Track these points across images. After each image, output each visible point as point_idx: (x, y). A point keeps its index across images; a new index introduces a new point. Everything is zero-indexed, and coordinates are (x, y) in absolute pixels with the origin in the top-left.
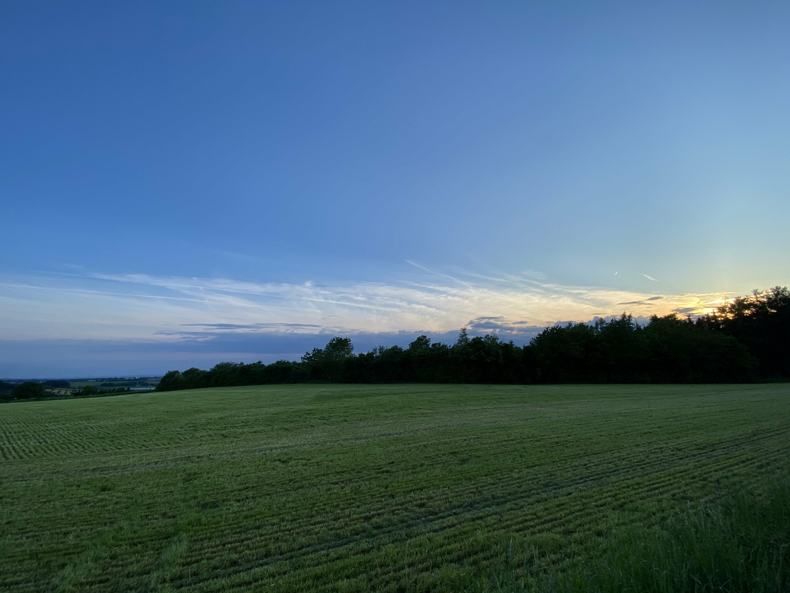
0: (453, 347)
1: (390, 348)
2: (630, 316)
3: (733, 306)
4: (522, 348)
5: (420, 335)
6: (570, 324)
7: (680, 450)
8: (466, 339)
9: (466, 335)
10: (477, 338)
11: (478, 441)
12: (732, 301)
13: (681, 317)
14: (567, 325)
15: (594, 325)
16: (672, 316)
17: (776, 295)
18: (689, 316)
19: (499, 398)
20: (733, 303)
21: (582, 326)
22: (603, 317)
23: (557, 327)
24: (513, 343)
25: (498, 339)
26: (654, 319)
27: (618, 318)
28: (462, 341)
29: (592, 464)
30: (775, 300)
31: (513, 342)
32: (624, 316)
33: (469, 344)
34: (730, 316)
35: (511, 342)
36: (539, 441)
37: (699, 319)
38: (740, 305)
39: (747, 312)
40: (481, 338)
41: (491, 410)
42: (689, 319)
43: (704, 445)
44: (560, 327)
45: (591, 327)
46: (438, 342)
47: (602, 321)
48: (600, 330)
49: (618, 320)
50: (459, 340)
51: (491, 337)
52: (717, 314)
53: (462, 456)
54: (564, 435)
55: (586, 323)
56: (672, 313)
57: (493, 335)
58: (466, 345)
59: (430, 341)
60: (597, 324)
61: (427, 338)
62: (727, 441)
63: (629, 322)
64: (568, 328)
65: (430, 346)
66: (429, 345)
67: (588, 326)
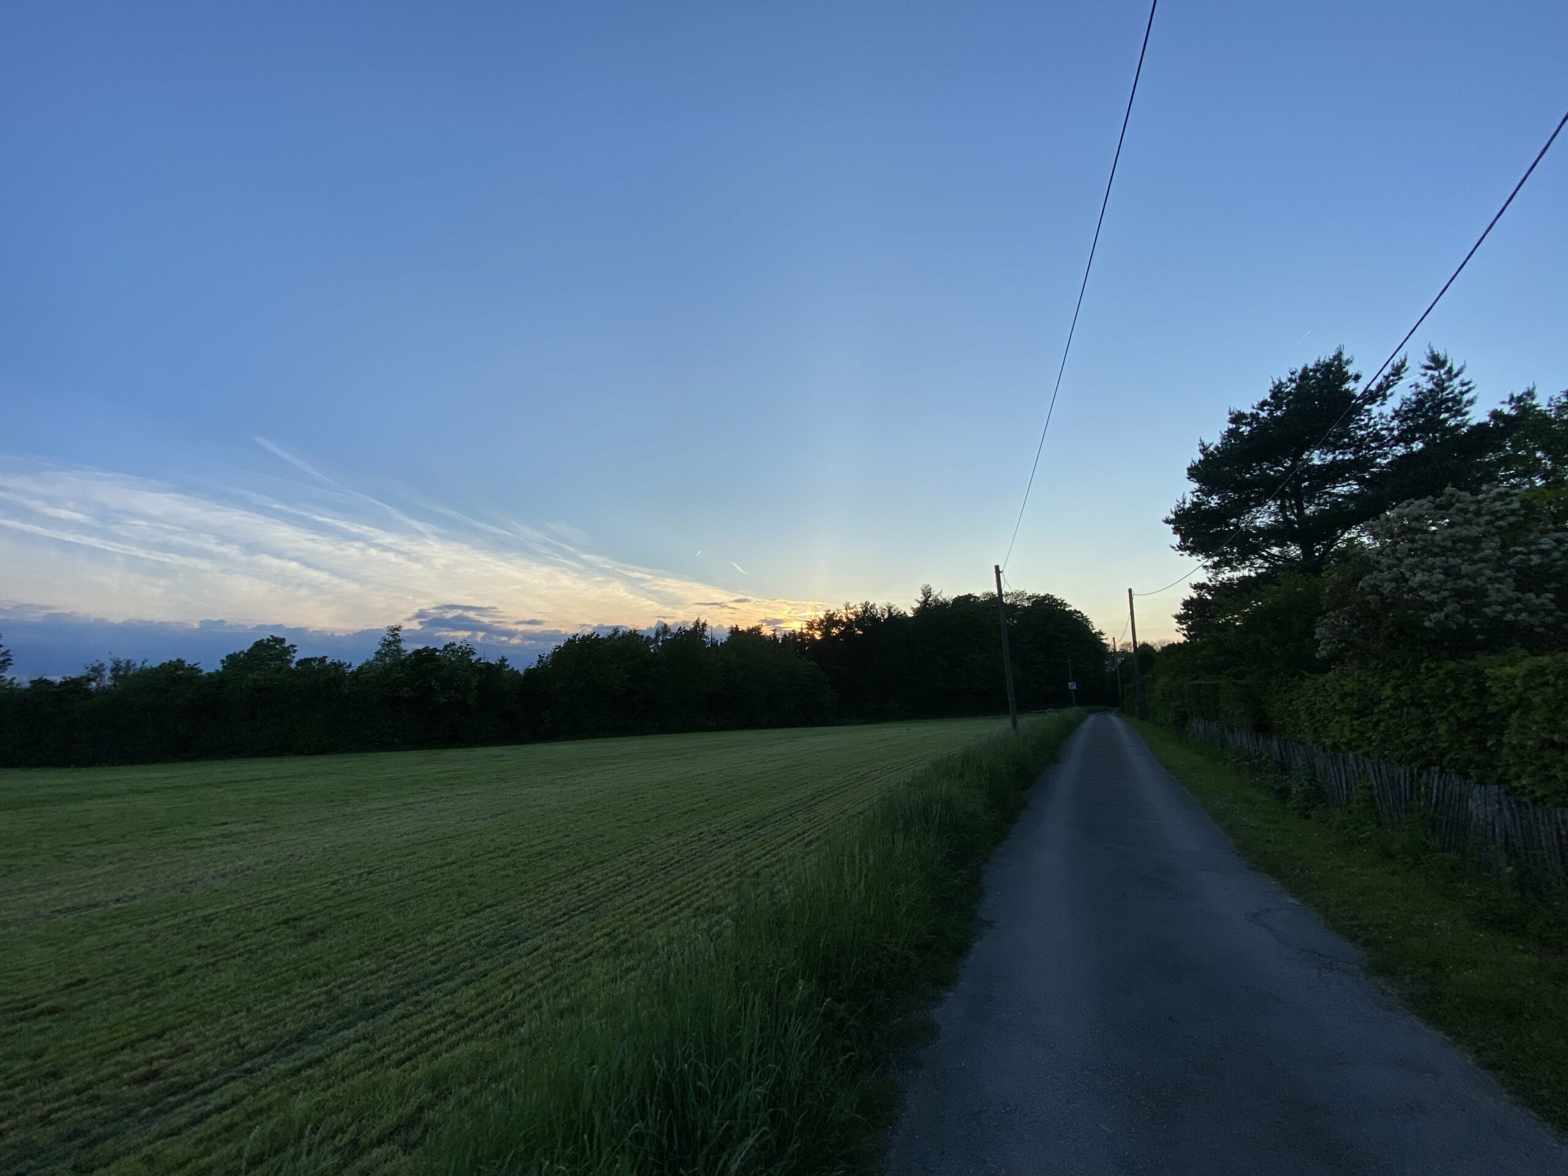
0: (361, 668)
1: (156, 665)
2: (704, 625)
3: (822, 621)
4: (522, 672)
5: (266, 636)
6: (616, 630)
7: (724, 833)
8: (399, 650)
9: (399, 641)
10: (426, 649)
11: (367, 879)
12: (822, 615)
13: (767, 631)
14: (611, 632)
15: (653, 636)
16: (757, 629)
17: (865, 612)
18: (775, 630)
19: (450, 778)
20: (822, 617)
21: (633, 635)
22: (669, 622)
23: (592, 635)
24: (506, 663)
25: (474, 654)
26: (735, 632)
27: (690, 626)
28: (386, 655)
29: (592, 882)
30: (863, 619)
31: (506, 660)
32: (697, 622)
33: (402, 663)
34: (818, 635)
35: (503, 660)
36: (508, 856)
37: (785, 635)
38: (830, 621)
39: (835, 631)
40: (435, 650)
41: (423, 804)
42: (774, 635)
43: (754, 820)
44: (598, 635)
45: (648, 637)
46: (319, 656)
47: (665, 629)
48: (660, 644)
49: (688, 629)
50: (377, 653)
51: (460, 647)
52: (805, 631)
53: (311, 923)
54: (559, 835)
55: (641, 631)
56: (757, 624)
57: (464, 645)
58: (393, 665)
59: (295, 651)
60: (657, 634)
61: (287, 644)
62: (782, 811)
63: (703, 634)
64: (610, 637)
65: (293, 666)
66: (290, 661)
67: (642, 637)
